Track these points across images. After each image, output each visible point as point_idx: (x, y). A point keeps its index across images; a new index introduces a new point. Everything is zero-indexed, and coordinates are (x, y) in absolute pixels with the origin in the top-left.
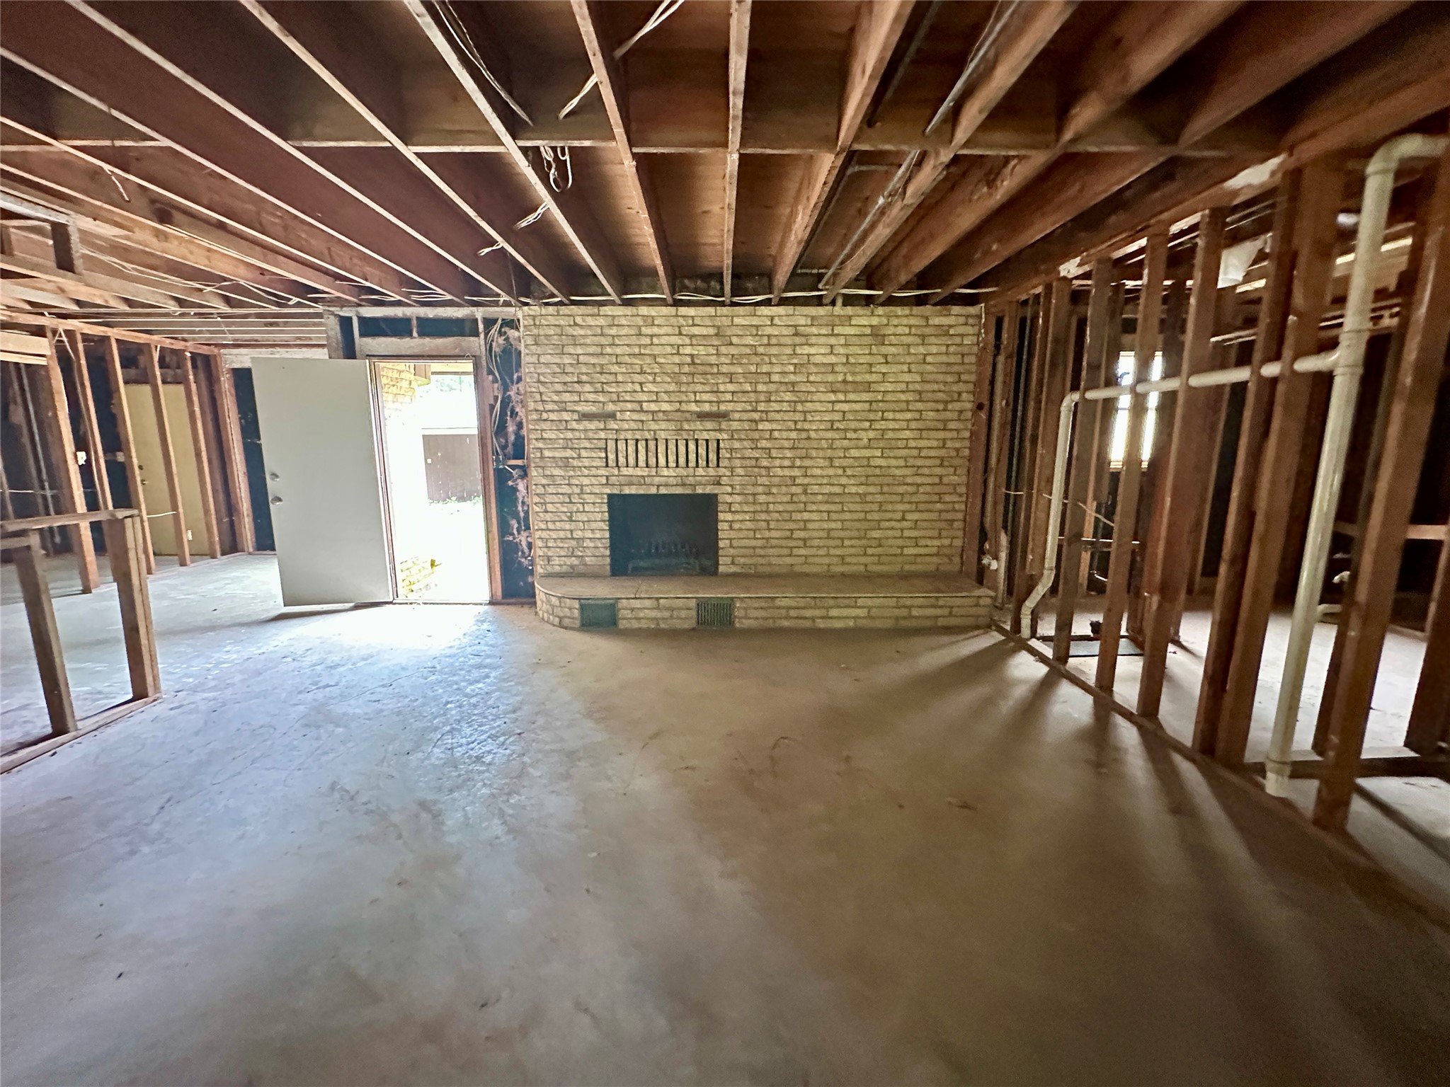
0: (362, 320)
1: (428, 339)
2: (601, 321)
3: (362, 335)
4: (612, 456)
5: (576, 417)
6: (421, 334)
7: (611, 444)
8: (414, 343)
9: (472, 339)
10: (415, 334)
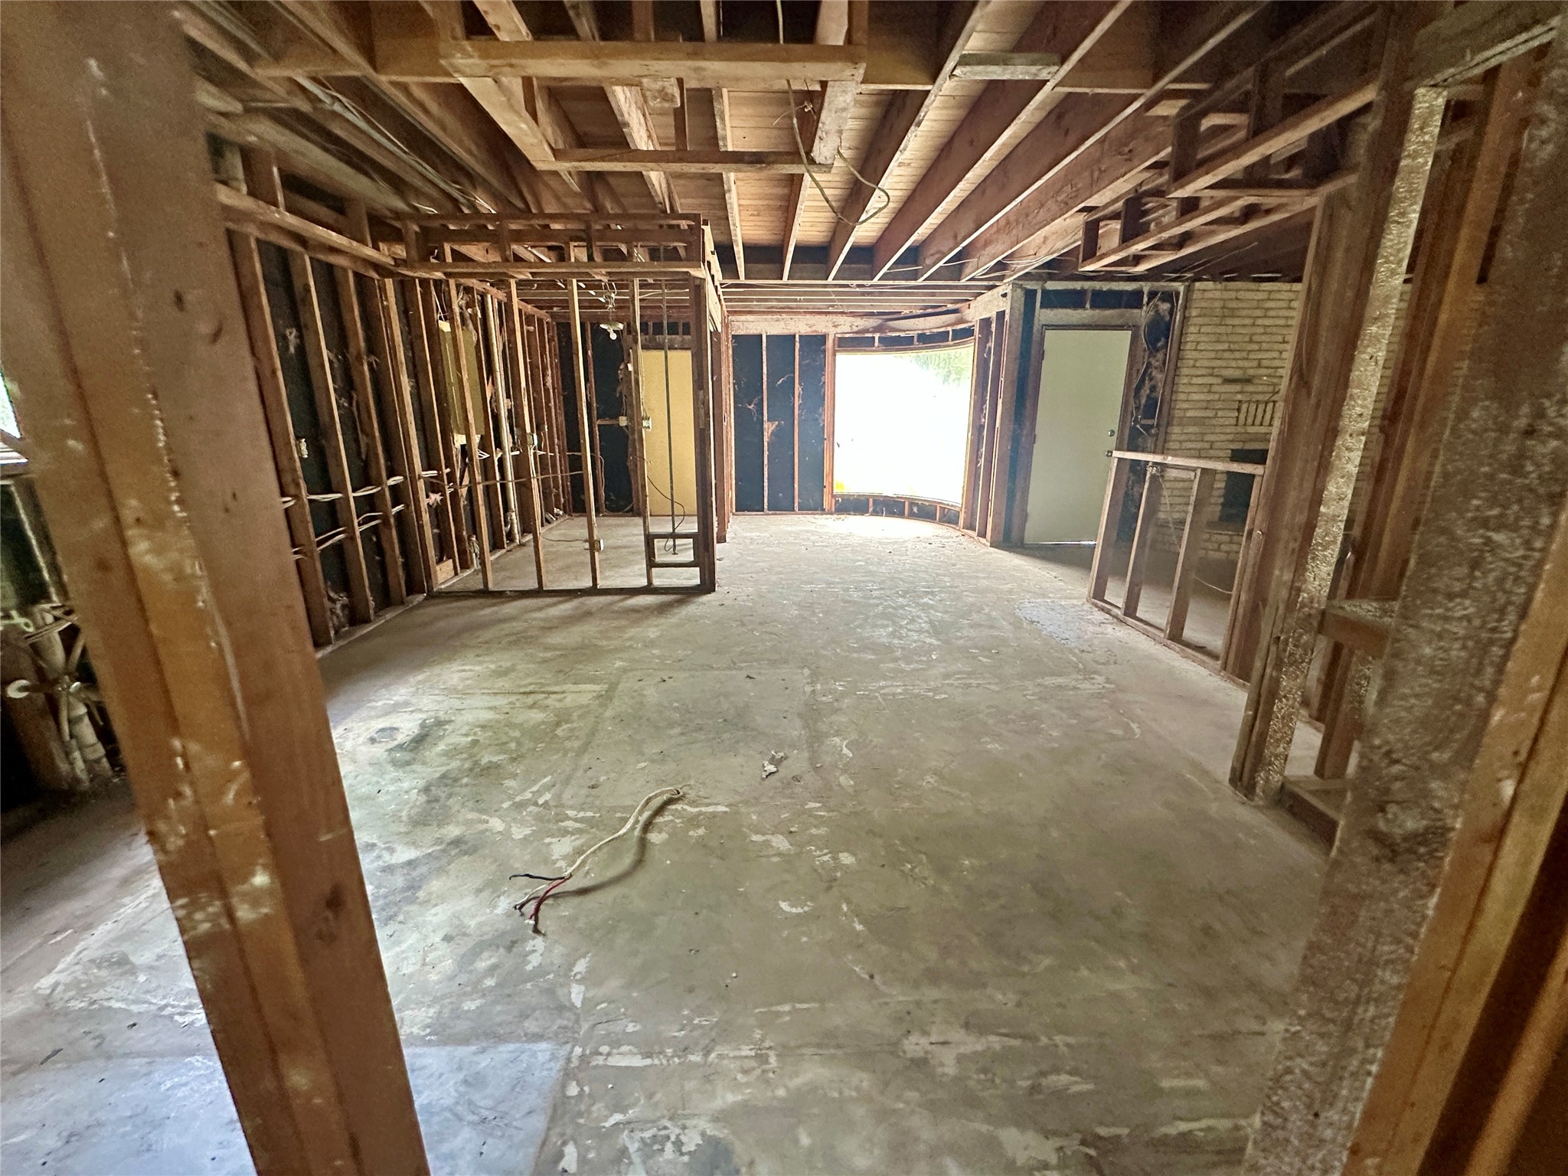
0: (1045, 292)
1: (1097, 311)
2: (1260, 296)
3: (1042, 307)
4: (1242, 416)
5: (1219, 381)
6: (1093, 307)
7: (1244, 407)
8: (1086, 314)
9: (1135, 311)
10: (1088, 306)
